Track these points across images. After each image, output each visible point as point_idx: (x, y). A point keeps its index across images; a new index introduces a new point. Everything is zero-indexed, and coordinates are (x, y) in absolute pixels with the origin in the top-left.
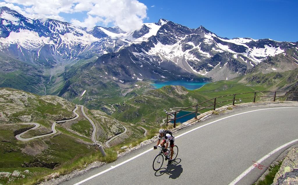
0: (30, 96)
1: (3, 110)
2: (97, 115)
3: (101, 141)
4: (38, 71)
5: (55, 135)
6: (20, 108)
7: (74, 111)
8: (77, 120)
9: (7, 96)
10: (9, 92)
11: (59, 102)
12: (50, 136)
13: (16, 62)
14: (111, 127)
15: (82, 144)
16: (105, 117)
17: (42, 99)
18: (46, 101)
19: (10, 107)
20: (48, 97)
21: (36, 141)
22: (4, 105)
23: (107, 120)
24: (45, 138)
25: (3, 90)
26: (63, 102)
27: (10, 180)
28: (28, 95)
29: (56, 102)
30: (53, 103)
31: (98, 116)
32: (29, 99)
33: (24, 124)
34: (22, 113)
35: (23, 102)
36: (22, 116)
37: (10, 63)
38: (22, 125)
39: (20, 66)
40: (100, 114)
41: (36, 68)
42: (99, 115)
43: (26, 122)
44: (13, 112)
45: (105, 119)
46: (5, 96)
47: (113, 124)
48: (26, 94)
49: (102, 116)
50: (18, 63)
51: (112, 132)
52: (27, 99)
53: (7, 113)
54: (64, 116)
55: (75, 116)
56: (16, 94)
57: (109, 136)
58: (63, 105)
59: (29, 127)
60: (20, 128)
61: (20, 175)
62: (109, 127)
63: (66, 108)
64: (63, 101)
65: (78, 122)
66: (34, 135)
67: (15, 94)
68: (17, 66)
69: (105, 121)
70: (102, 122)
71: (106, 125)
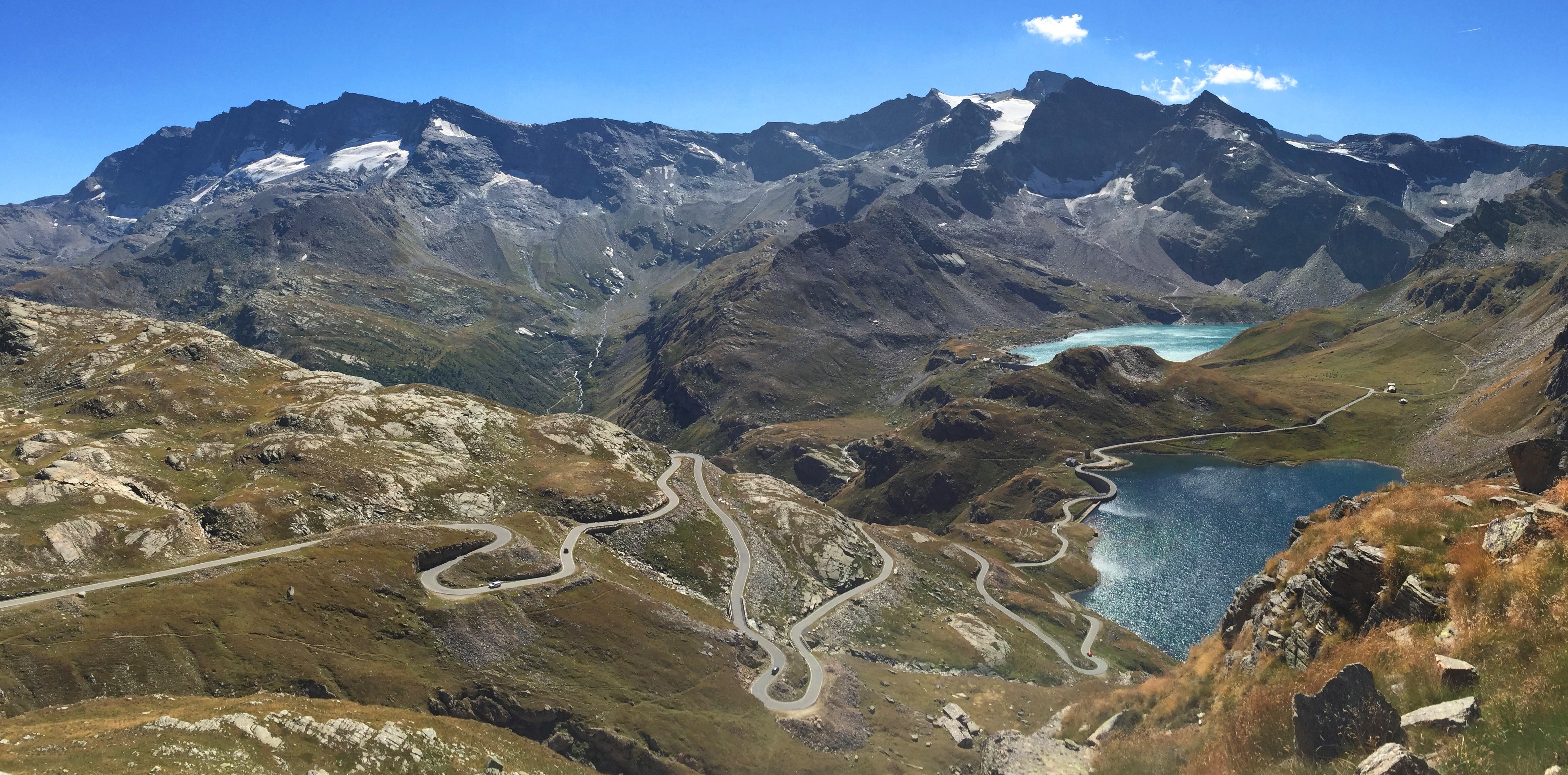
0: (493, 416)
1: (394, 469)
2: (757, 499)
3: (771, 623)
4: (554, 320)
5: (568, 582)
6: (450, 464)
7: (662, 482)
8: (668, 518)
9: (416, 413)
10: (422, 400)
11: (602, 440)
12: (547, 586)
13: (476, 288)
14: (816, 554)
15: (681, 631)
16: (792, 505)
17: (539, 427)
18: (552, 437)
19: (419, 458)
20: (562, 422)
21: (488, 604)
22: (403, 449)
23: (799, 520)
24: (527, 593)
25: (405, 395)
26: (615, 440)
27: (365, 760)
28: (488, 414)
29: (589, 441)
30: (578, 445)
31: (764, 500)
32: (490, 426)
33: (457, 526)
34: (458, 485)
35: (466, 439)
36: (457, 496)
37: (457, 295)
38: (447, 530)
39: (489, 306)
40: (773, 494)
41: (547, 308)
42: (767, 495)
43: (466, 520)
44: (427, 479)
45: (792, 514)
46: (408, 416)
47: (826, 537)
48: (480, 409)
49: (778, 504)
50: (484, 294)
51: (820, 579)
52: (479, 427)
53: (407, 479)
54: (617, 503)
55: (661, 502)
56: (444, 410)
57: (807, 595)
58: (616, 451)
59: (470, 541)
60: (439, 542)
61: (405, 747)
62: (808, 550)
63: (629, 467)
64: (617, 435)
65: (672, 529)
66: (485, 574)
67: (439, 406)
68: (481, 304)
69: (792, 523)
70: (781, 529)
71: (796, 543)
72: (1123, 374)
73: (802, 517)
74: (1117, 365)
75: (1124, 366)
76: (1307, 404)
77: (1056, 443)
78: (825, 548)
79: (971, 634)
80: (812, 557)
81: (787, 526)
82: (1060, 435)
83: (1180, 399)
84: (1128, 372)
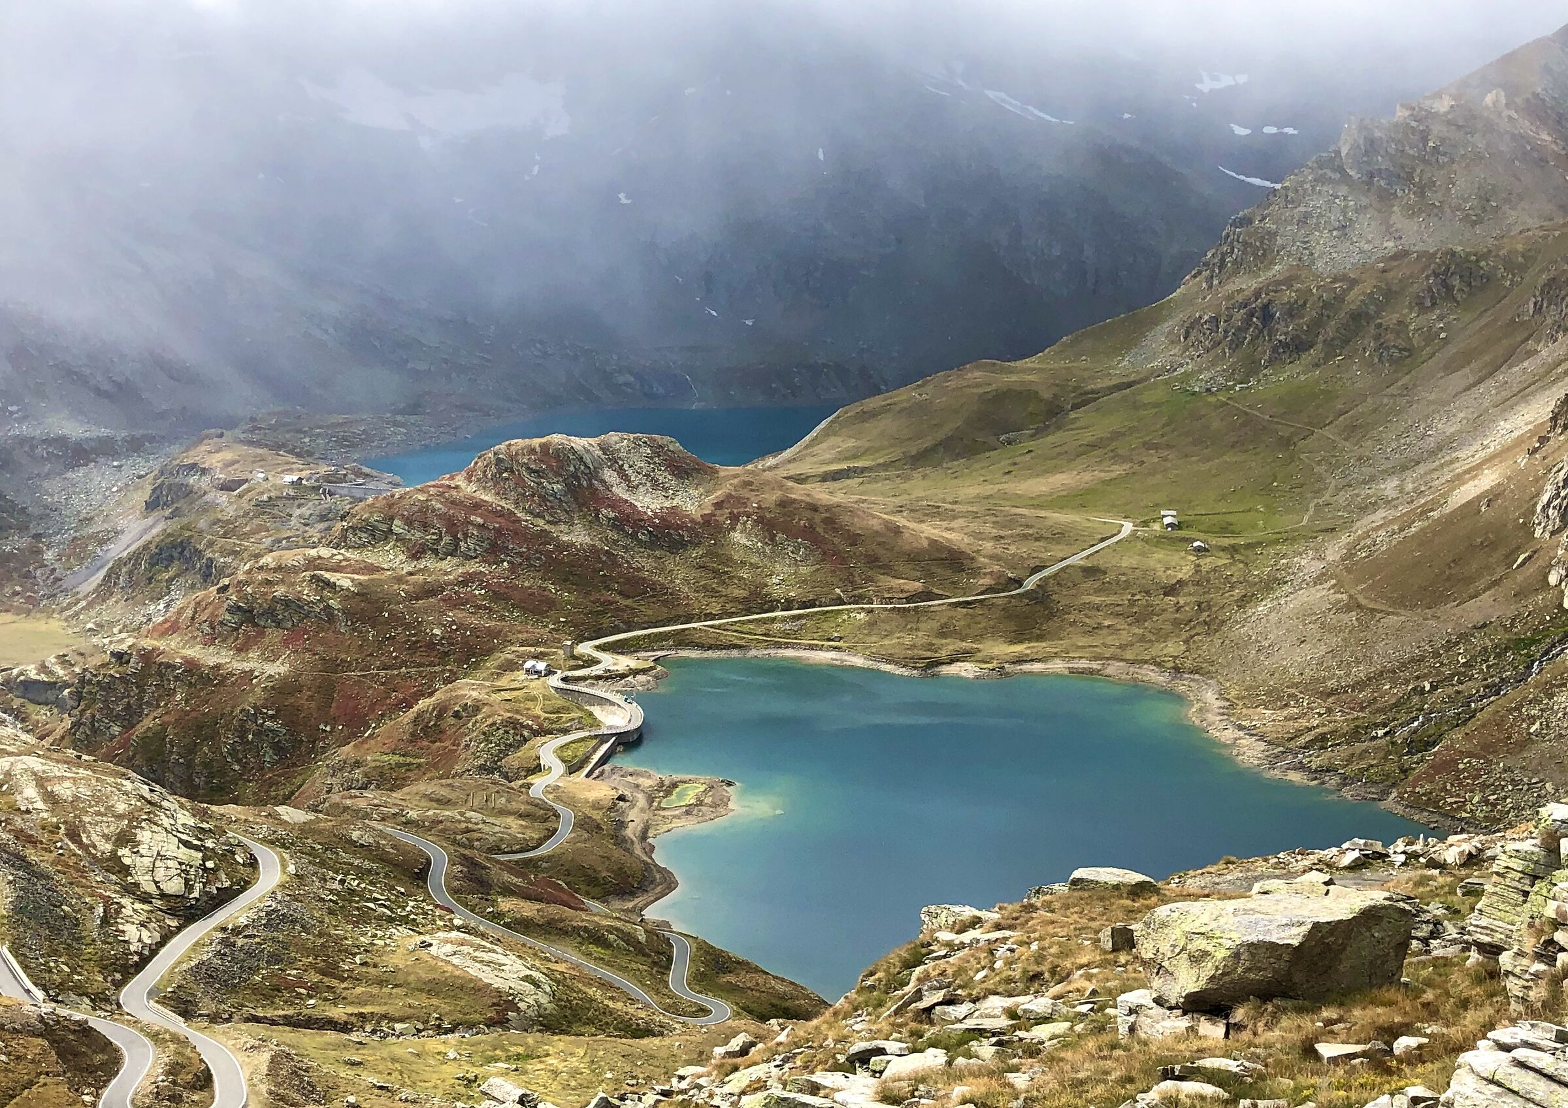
14: (123, 852)
16: (31, 764)
23: (63, 791)
47: (135, 819)
51: (146, 898)
57: (130, 932)
62: (105, 847)
69: (52, 799)
70: (28, 812)
71: (74, 835)
72: (620, 491)
73: (68, 784)
74: (609, 475)
75: (625, 477)
76: (999, 551)
77: (496, 634)
78: (139, 838)
79: (478, 965)
80: (115, 858)
81: (40, 805)
82: (502, 618)
83: (744, 541)
84: (633, 488)
